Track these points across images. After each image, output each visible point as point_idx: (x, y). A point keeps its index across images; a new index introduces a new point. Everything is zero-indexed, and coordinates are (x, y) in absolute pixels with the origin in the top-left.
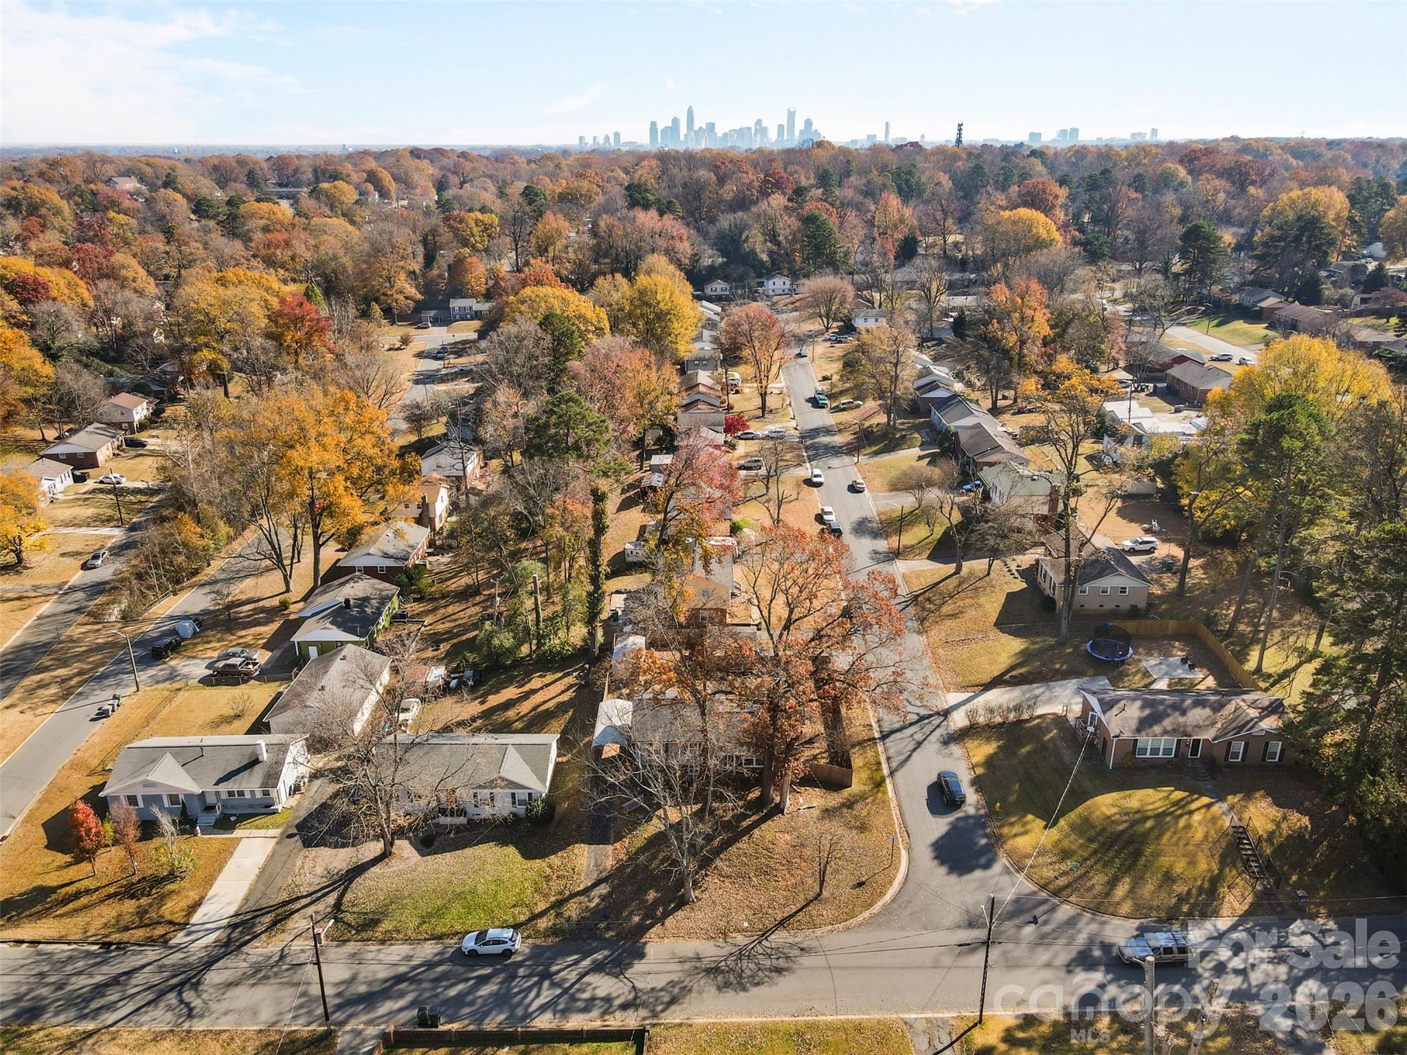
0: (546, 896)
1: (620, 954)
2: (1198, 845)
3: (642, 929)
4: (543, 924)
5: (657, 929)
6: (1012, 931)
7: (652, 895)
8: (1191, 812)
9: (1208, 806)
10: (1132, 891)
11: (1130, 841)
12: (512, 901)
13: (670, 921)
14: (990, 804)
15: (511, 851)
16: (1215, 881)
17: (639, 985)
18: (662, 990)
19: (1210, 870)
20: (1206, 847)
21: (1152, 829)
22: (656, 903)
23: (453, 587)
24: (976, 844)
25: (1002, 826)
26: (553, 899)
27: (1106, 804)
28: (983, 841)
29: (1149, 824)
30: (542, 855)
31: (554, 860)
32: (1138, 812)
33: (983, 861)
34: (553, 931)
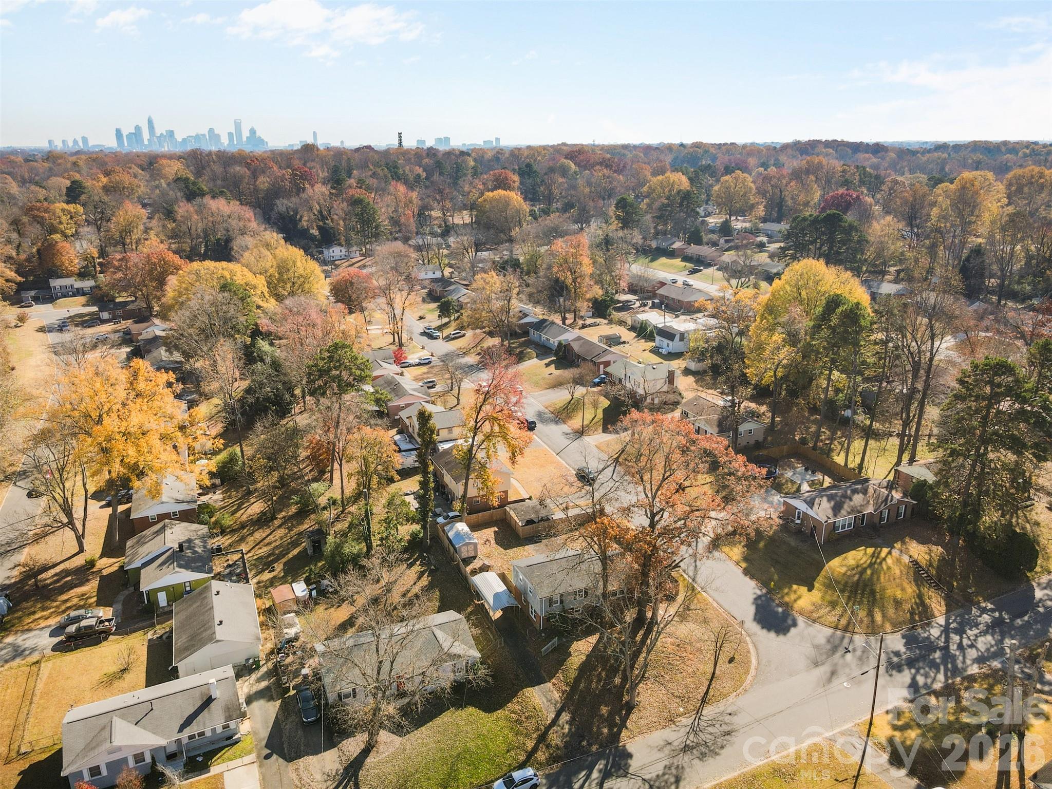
0: (527, 735)
1: (614, 760)
2: (900, 578)
3: (615, 738)
4: (541, 756)
5: (624, 733)
6: (841, 661)
7: (604, 710)
8: (884, 559)
9: (890, 553)
10: (884, 616)
11: (866, 585)
12: (504, 747)
13: (629, 724)
14: (764, 583)
15: (471, 710)
16: (920, 596)
17: (647, 777)
18: (664, 774)
19: (914, 591)
20: (904, 578)
21: (872, 574)
22: (611, 714)
23: (244, 518)
24: (777, 612)
25: (783, 597)
26: (535, 736)
27: (837, 566)
28: (780, 610)
29: (869, 572)
30: (500, 706)
31: (513, 706)
32: (857, 566)
33: (790, 622)
34: (553, 760)
